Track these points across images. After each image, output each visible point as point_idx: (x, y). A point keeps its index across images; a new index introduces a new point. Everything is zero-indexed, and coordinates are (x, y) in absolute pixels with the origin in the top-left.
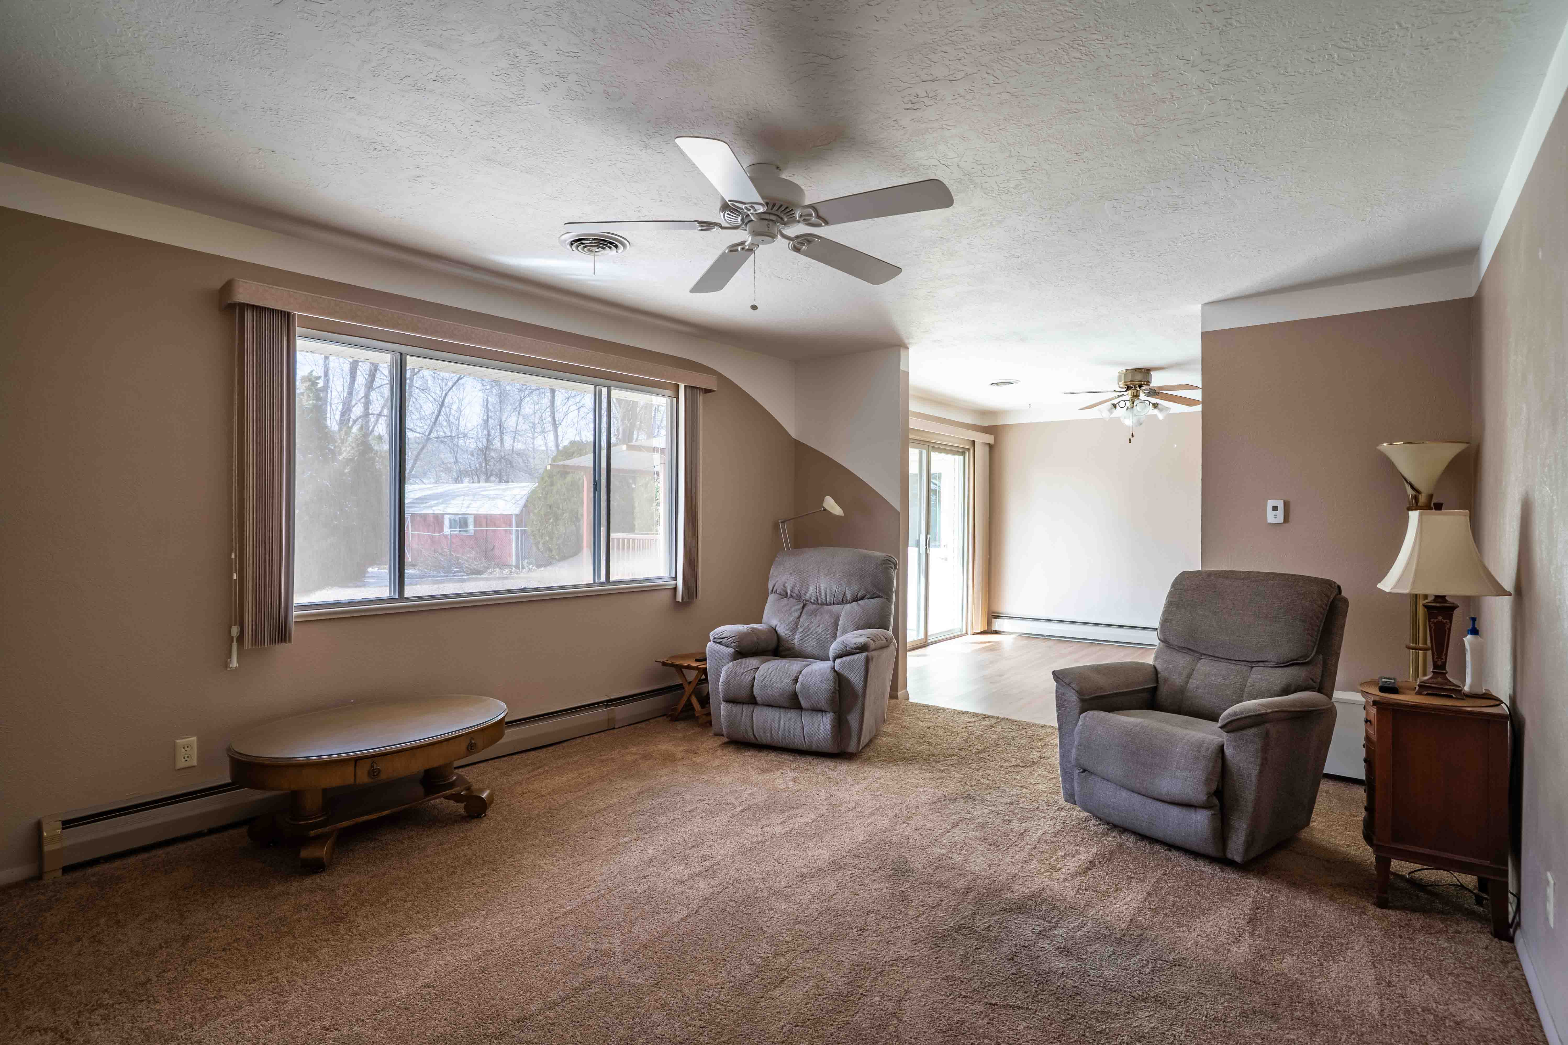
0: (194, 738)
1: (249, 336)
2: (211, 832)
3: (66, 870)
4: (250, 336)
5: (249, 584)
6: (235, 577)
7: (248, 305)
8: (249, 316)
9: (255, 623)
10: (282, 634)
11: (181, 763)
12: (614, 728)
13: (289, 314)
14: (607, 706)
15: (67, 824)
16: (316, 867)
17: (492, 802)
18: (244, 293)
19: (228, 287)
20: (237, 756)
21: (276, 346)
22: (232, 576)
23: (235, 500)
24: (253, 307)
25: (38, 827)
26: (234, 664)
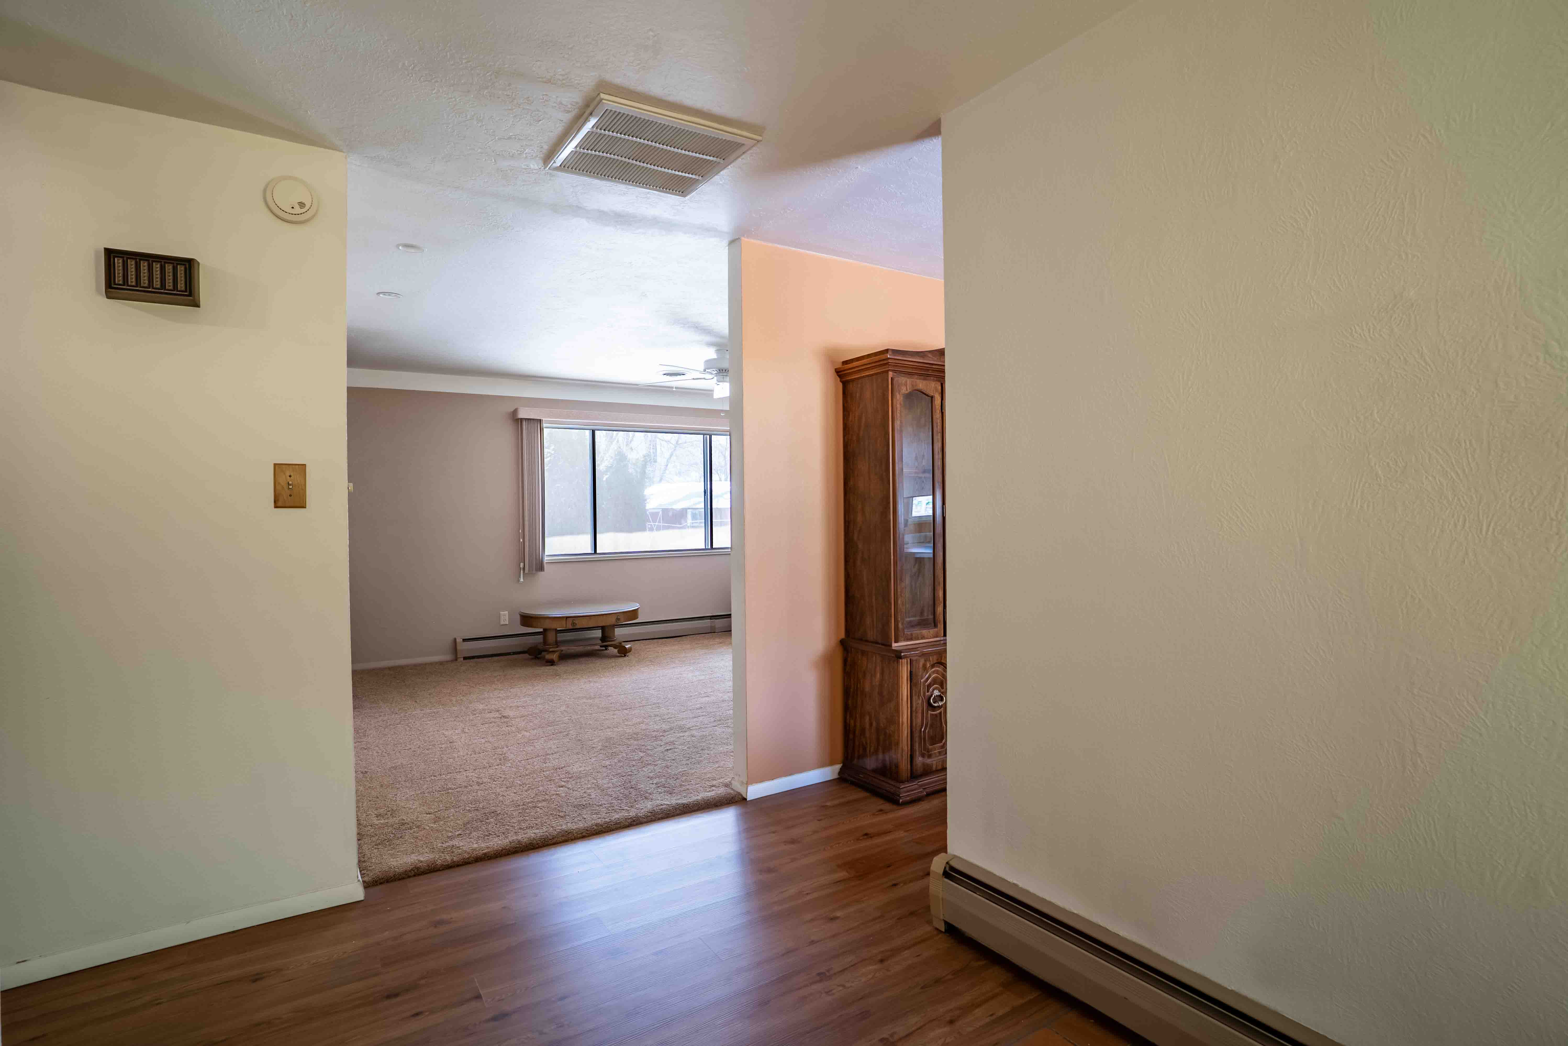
0: (507, 612)
1: (524, 427)
2: (514, 653)
3: (465, 658)
4: (525, 431)
5: (527, 544)
6: (521, 540)
7: (524, 418)
8: (524, 423)
9: (529, 560)
10: (540, 567)
11: (502, 623)
12: (715, 632)
13: (540, 420)
14: (711, 619)
15: (464, 640)
16: (551, 663)
17: (630, 651)
18: (523, 414)
19: (515, 412)
20: (522, 614)
21: (536, 434)
22: (520, 540)
23: (521, 516)
24: (526, 419)
25: (455, 639)
26: (522, 580)
